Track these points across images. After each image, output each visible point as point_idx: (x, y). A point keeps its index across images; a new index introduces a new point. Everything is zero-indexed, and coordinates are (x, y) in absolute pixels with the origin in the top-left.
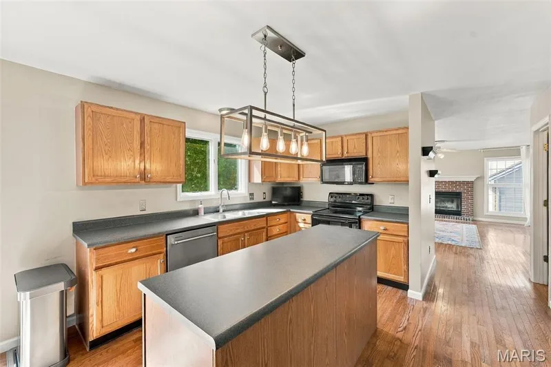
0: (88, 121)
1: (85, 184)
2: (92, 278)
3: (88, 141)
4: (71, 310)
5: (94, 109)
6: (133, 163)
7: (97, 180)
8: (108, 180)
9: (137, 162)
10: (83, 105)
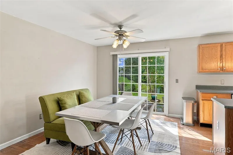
0: (201, 50)
1: (199, 72)
2: (201, 102)
3: (201, 57)
4: (195, 111)
5: (203, 46)
6: (217, 64)
7: (203, 71)
8: (207, 71)
9: (219, 63)
10: (199, 46)
